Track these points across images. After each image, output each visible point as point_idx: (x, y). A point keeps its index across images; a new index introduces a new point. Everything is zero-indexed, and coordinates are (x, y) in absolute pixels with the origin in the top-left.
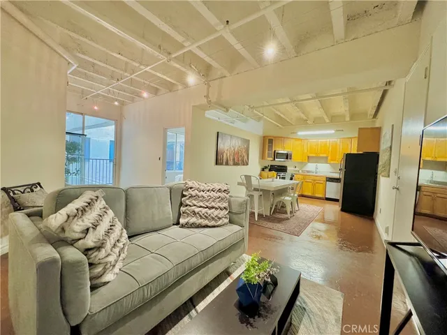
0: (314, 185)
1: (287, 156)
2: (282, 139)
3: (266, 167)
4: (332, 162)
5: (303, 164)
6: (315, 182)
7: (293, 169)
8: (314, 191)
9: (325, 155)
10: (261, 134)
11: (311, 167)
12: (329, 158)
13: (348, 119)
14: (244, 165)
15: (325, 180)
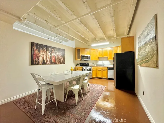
0: (102, 72)
1: (88, 58)
2: (85, 49)
3: (78, 64)
4: (110, 60)
5: (97, 61)
6: (102, 70)
7: (92, 64)
8: (102, 75)
9: (106, 56)
10: (74, 47)
11: (100, 62)
12: (108, 57)
13: (115, 36)
14: (61, 63)
15: (107, 69)
